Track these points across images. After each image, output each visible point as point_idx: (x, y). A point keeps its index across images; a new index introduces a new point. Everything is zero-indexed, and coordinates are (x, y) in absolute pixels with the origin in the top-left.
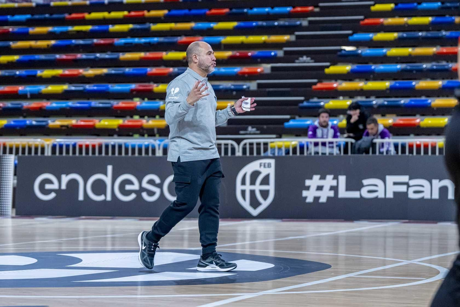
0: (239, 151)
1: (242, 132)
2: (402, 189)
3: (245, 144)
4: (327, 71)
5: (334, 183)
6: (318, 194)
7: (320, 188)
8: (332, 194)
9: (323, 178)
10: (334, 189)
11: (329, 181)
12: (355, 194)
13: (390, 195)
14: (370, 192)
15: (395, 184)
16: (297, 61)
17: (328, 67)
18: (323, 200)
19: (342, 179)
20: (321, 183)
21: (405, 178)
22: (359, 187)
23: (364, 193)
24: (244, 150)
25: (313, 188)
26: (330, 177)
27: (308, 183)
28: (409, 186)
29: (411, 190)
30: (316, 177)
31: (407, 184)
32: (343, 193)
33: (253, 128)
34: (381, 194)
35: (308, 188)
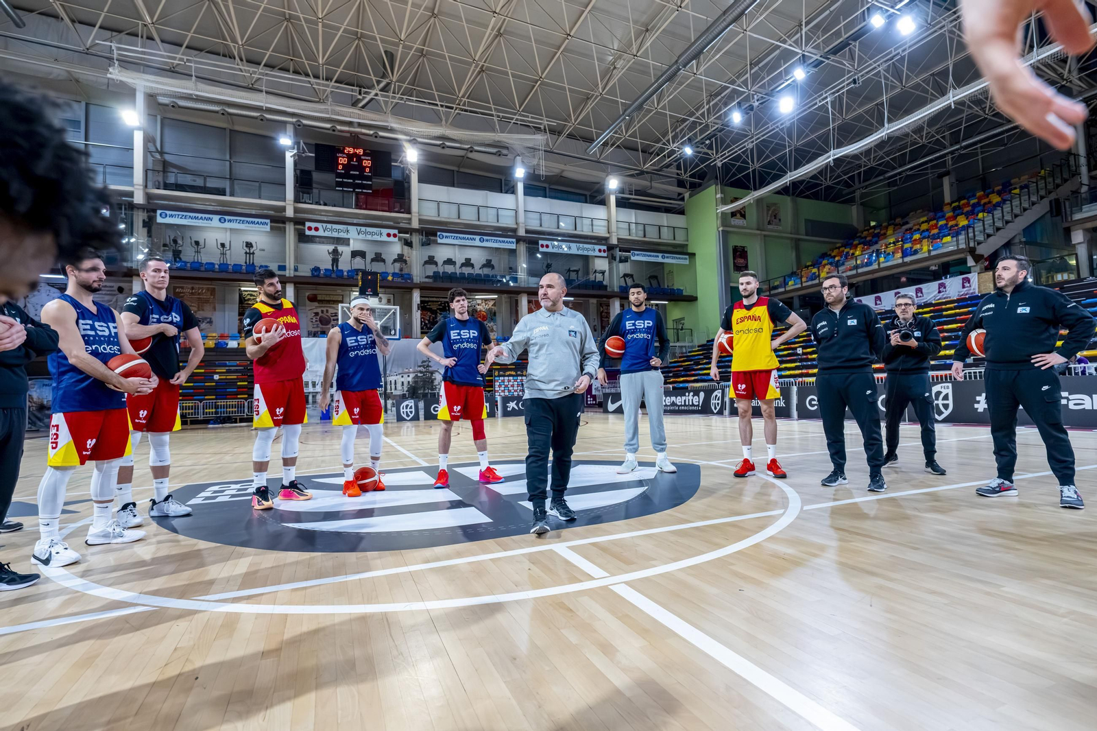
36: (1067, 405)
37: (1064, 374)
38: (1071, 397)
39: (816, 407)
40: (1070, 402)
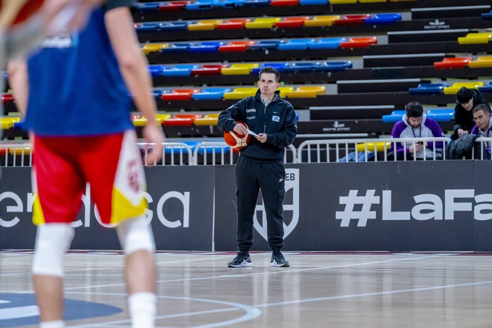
0: (297, 157)
1: (325, 129)
2: (466, 207)
3: (306, 147)
4: (461, 40)
5: (377, 200)
6: (356, 215)
7: (358, 208)
8: (373, 215)
9: (362, 193)
10: (377, 208)
11: (370, 198)
12: (404, 216)
13: (450, 216)
14: (423, 212)
15: (457, 200)
16: (426, 27)
17: (464, 35)
18: (362, 224)
19: (387, 194)
20: (360, 200)
21: (469, 193)
22: (408, 205)
23: (416, 213)
24: (304, 154)
25: (349, 207)
26: (371, 193)
27: (342, 200)
28: (474, 204)
29: (478, 208)
30: (353, 193)
31: (472, 200)
32: (388, 215)
33: (340, 123)
34: (438, 216)
35: (342, 208)
36: (472, 213)
37: (469, 157)
38: (478, 198)
39: (16, 220)
40: (476, 207)
